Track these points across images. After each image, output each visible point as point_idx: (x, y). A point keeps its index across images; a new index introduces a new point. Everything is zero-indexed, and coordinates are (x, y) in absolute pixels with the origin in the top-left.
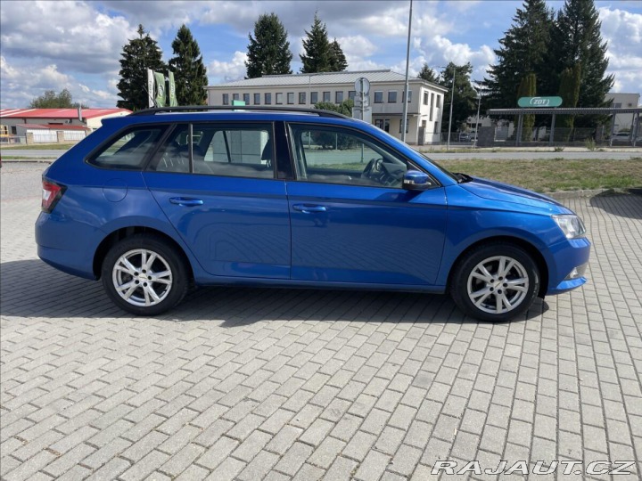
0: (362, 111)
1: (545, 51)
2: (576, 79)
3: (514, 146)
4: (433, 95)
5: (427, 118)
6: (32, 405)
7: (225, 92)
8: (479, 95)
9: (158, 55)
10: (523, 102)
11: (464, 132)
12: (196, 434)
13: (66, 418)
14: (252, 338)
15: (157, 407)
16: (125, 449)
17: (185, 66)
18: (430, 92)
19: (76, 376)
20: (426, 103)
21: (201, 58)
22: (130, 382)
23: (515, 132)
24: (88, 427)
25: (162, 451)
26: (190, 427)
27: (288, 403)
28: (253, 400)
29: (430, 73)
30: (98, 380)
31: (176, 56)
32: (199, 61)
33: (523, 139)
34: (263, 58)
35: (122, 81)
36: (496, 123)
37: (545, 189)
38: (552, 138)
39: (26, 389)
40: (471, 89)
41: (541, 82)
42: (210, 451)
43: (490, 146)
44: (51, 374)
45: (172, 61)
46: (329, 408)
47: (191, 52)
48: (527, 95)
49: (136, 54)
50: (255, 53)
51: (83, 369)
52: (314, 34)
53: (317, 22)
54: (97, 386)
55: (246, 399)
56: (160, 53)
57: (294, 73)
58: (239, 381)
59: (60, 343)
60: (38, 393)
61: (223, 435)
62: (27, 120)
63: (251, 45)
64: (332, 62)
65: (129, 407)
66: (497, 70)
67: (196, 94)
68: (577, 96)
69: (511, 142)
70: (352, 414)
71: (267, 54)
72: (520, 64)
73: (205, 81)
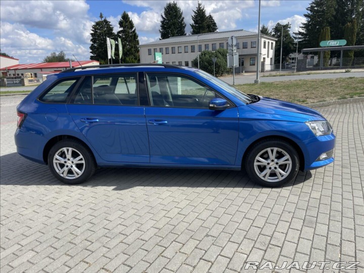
0: (233, 55)
1: (334, 13)
2: (354, 29)
3: (319, 69)
4: (269, 42)
5: (266, 56)
6: (88, 240)
7: (149, 48)
8: (296, 41)
9: (111, 29)
10: (323, 44)
11: (288, 63)
12: (185, 258)
13: (108, 248)
14: (200, 196)
15: (158, 241)
16: (147, 269)
17: (127, 35)
18: (267, 41)
19: (108, 222)
20: (265, 47)
21: (135, 29)
22: (138, 225)
23: (319, 61)
24: (122, 254)
25: (168, 269)
26: (180, 254)
27: (233, 238)
28: (211, 236)
29: (266, 30)
30: (120, 224)
31: (121, 29)
32: (134, 31)
33: (324, 66)
34: (169, 27)
35: (92, 45)
36: (306, 57)
37: (347, 96)
38: (341, 64)
39: (82, 231)
40: (291, 38)
41: (333, 32)
42: (196, 269)
43: (304, 71)
44: (93, 221)
45: (119, 32)
46: (258, 241)
47: (129, 26)
48: (325, 40)
49: (99, 29)
50: (165, 25)
51: (110, 218)
52: (198, 12)
53: (199, 5)
54: (121, 228)
55: (207, 235)
56: (112, 28)
57: (187, 35)
58: (200, 224)
59: (93, 202)
60: (89, 233)
61: (201, 259)
62: (43, 69)
63: (162, 20)
64: (209, 27)
65: (142, 241)
66: (306, 26)
67: (133, 49)
68: (355, 39)
69: (317, 67)
70: (273, 245)
71: (171, 25)
72: (320, 21)
73: (138, 42)
